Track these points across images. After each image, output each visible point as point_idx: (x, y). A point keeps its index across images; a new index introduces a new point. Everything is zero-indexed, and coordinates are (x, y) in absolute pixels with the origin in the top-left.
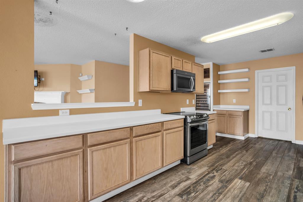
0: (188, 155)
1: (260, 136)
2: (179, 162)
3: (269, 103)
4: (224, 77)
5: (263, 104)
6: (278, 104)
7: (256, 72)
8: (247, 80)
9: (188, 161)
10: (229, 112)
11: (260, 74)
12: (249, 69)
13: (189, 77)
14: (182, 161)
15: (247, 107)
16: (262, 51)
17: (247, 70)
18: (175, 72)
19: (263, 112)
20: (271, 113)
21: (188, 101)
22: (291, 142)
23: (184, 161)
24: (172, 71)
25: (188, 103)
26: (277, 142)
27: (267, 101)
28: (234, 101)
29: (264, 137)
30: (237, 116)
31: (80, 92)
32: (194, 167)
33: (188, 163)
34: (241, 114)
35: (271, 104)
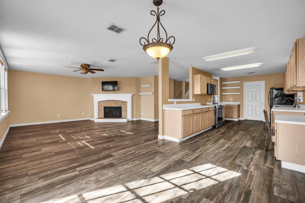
0: (217, 124)
1: (246, 119)
2: (211, 128)
3: (251, 100)
4: (225, 85)
5: (248, 101)
6: (256, 101)
7: (244, 83)
8: (239, 87)
9: (217, 126)
10: (230, 106)
11: (246, 84)
12: (240, 81)
13: (213, 87)
14: (213, 127)
15: (239, 103)
16: (248, 73)
17: (239, 82)
18: (209, 85)
19: (248, 106)
20: (252, 106)
21: (209, 99)
22: (262, 121)
23: (214, 127)
24: (208, 84)
25: (209, 100)
26: (255, 122)
27: (250, 99)
28: (231, 99)
29: (248, 119)
30: (234, 107)
31: (140, 94)
32: (220, 129)
33: (217, 127)
34: (236, 106)
35: (252, 101)
